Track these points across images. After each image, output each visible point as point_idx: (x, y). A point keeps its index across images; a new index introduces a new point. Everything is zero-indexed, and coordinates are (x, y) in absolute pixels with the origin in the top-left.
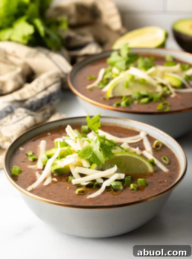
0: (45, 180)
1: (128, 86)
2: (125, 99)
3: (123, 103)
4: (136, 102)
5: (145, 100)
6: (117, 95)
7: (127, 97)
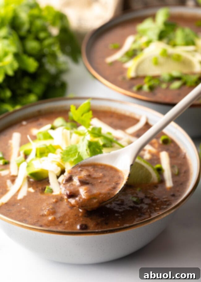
0: (18, 191)
1: (157, 63)
2: (150, 81)
3: (146, 88)
4: (164, 86)
5: (176, 84)
6: (141, 73)
7: (154, 78)
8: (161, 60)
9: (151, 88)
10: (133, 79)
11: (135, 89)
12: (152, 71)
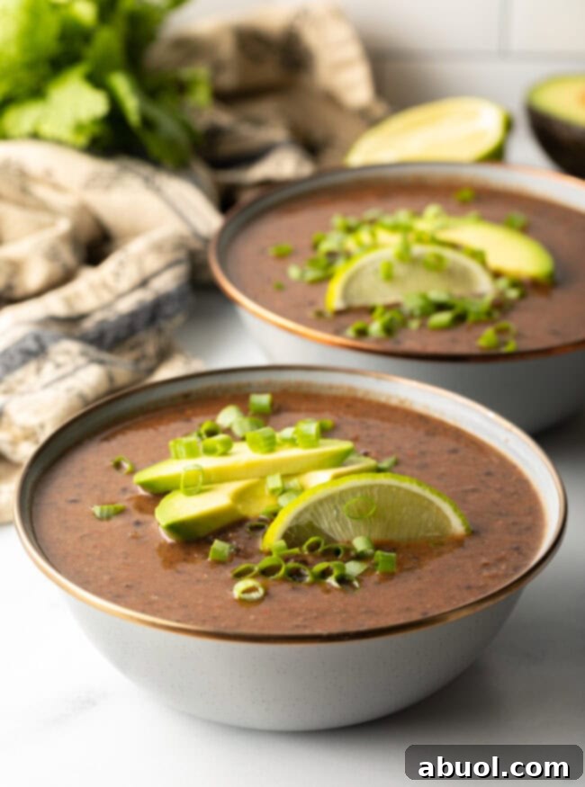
1: (390, 277)
2: (383, 314)
3: (376, 328)
4: (414, 324)
5: (443, 318)
6: (358, 302)
7: (389, 307)
8: (400, 270)
9: (389, 330)
10: (339, 313)
11: (350, 332)
12: (381, 295)
